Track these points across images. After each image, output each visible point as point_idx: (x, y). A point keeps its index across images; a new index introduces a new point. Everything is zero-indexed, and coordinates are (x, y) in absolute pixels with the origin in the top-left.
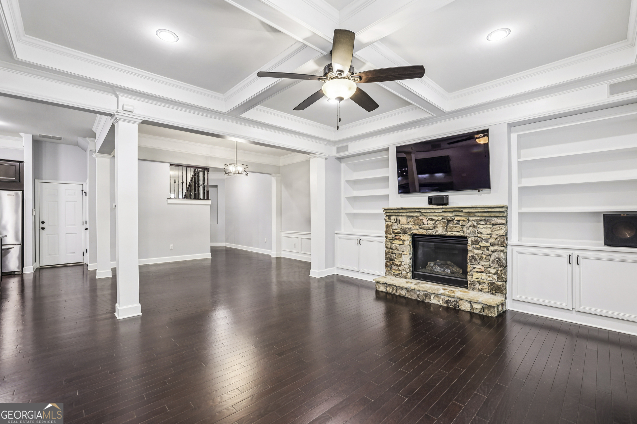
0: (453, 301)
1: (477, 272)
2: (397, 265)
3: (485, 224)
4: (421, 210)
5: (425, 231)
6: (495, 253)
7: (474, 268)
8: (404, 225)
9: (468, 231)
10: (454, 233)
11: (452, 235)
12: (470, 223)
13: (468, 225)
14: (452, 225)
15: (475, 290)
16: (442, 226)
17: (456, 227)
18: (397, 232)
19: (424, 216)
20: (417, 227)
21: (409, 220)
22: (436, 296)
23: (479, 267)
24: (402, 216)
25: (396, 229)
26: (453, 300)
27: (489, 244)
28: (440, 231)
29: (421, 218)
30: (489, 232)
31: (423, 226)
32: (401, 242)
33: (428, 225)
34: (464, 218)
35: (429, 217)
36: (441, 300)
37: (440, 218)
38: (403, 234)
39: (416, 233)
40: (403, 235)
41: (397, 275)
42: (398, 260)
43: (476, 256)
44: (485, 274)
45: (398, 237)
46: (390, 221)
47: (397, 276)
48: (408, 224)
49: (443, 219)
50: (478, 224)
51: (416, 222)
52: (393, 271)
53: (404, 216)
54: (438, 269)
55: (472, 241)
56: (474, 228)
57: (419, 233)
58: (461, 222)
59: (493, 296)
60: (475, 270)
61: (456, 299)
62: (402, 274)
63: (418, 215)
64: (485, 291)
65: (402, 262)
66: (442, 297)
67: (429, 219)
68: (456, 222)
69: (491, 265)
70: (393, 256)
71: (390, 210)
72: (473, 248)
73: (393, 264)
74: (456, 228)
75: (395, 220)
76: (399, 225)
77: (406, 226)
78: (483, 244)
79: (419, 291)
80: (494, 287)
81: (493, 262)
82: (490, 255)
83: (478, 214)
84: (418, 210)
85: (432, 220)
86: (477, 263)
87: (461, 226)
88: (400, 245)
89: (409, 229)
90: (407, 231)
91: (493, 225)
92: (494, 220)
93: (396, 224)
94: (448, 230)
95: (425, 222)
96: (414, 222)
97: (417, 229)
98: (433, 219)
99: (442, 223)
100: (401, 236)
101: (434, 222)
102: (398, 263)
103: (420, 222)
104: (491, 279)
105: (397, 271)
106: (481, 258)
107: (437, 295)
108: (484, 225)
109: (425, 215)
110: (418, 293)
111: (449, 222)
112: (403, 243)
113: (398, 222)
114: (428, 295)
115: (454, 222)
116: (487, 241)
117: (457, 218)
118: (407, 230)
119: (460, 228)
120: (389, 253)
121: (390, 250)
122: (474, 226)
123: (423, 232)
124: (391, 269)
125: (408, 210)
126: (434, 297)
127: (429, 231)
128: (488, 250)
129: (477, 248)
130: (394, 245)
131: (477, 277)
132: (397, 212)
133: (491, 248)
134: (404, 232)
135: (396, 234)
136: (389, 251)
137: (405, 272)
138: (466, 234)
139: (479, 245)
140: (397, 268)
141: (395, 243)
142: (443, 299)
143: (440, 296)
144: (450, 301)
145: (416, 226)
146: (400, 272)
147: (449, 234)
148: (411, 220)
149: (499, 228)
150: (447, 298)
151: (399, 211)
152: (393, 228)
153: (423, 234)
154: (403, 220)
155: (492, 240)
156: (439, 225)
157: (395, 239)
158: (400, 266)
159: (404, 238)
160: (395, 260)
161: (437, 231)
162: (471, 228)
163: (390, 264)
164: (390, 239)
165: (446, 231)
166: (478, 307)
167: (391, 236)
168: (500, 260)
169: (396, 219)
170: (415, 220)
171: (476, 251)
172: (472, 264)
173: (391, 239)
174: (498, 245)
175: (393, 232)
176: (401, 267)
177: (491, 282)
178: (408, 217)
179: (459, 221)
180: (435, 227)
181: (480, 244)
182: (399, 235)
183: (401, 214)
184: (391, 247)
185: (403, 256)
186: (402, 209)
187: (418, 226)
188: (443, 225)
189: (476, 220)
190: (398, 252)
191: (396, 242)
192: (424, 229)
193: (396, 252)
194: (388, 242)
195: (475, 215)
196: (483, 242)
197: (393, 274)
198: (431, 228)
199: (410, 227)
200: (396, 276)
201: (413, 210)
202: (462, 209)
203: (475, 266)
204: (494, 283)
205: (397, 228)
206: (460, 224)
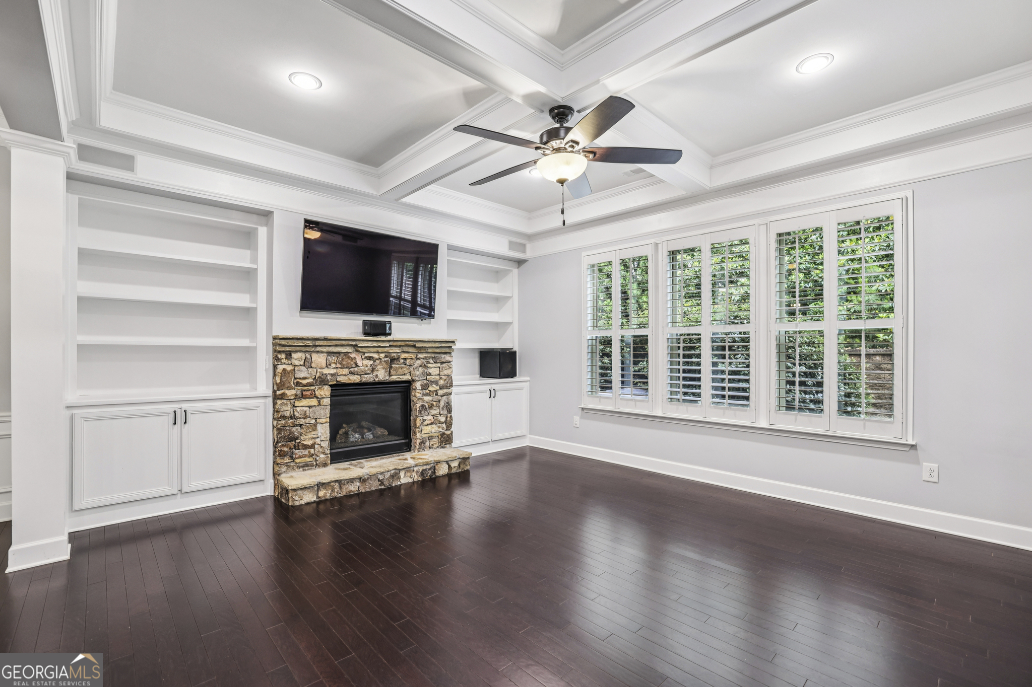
0: (429, 469)
1: (428, 425)
2: (306, 447)
3: (434, 362)
4: (357, 343)
5: (359, 377)
6: (445, 397)
7: (424, 420)
8: (320, 368)
9: (418, 373)
10: (401, 377)
11: (398, 380)
12: (419, 362)
13: (416, 365)
14: (397, 366)
15: (426, 449)
16: (383, 368)
17: (402, 368)
18: (308, 383)
19: (357, 353)
20: (346, 371)
21: (331, 360)
22: (407, 471)
23: (429, 418)
24: (318, 352)
25: (305, 378)
26: (428, 467)
27: (438, 388)
28: (381, 375)
29: (352, 356)
30: (438, 372)
31: (356, 369)
32: (314, 402)
33: (363, 368)
34: (412, 356)
35: (367, 355)
36: (414, 474)
37: (382, 355)
38: (320, 386)
39: (345, 381)
40: (320, 388)
41: (307, 465)
42: (306, 437)
43: (426, 404)
44: (434, 426)
45: (308, 393)
46: (290, 362)
47: (307, 468)
48: (329, 367)
49: (386, 357)
50: (428, 362)
51: (345, 363)
52: (298, 461)
53: (322, 352)
54: (355, 437)
55: (421, 385)
56: (424, 369)
57: (350, 382)
58: (408, 361)
59: (443, 449)
60: (425, 423)
61: (432, 465)
62: (316, 460)
63: (350, 351)
64: (435, 446)
65: (315, 438)
66: (416, 469)
67: (366, 357)
68: (402, 361)
69: (441, 412)
70: (296, 431)
71: (295, 341)
72: (423, 394)
73: (297, 447)
74: (402, 370)
75: (303, 361)
76: (310, 370)
77: (326, 371)
78: (433, 388)
79: (381, 473)
80: (444, 438)
81: (443, 409)
82: (439, 401)
83: (430, 350)
84: (354, 343)
85: (370, 358)
86: (427, 414)
87: (408, 367)
88: (310, 407)
89: (332, 375)
90: (328, 380)
91: (442, 363)
92: (444, 357)
93: (303, 368)
94: (393, 372)
95: (360, 363)
96: (340, 364)
97: (345, 375)
98: (373, 357)
99: (383, 363)
100: (314, 391)
101: (372, 362)
102: (309, 443)
103: (352, 363)
104: (441, 430)
105: (306, 458)
106: (431, 407)
107: (408, 469)
108: (432, 363)
109: (361, 351)
110: (381, 477)
111: (393, 360)
112: (319, 402)
113: (307, 363)
114: (395, 475)
115: (399, 361)
116: (436, 383)
117: (403, 356)
118: (329, 377)
119: (407, 369)
120: (288, 428)
121: (290, 421)
122: (425, 366)
123: (355, 379)
124: (292, 457)
125: (335, 343)
126: (405, 473)
127: (366, 376)
128: (437, 395)
129: (427, 395)
130: (298, 409)
131: (428, 431)
132: (311, 344)
133: (441, 392)
134: (322, 381)
135: (306, 388)
136: (287, 423)
137: (322, 456)
138: (415, 376)
139: (429, 389)
140: (306, 452)
141: (301, 404)
142: (417, 472)
143: (412, 469)
144: (426, 470)
145: (344, 370)
146: (311, 459)
147: (394, 378)
148: (334, 359)
149: (448, 367)
150: (421, 469)
151: (317, 344)
152: (297, 376)
153: (356, 382)
154: (319, 359)
155: (441, 382)
156: (379, 367)
157: (303, 397)
158: (313, 446)
159: (322, 393)
160: (302, 438)
161: (377, 375)
162: (420, 368)
163: (290, 448)
164: (290, 398)
165: (390, 375)
166: (455, 464)
167: (293, 392)
168: (449, 405)
169: (304, 358)
170: (342, 360)
171: (427, 398)
172: (422, 415)
173: (292, 398)
174: (447, 387)
175: (298, 384)
176: (314, 448)
177: (440, 433)
178: (329, 353)
179: (405, 359)
180: (373, 371)
181: (431, 388)
182: (312, 388)
183: (319, 349)
184: (292, 413)
185: (319, 426)
186: (325, 339)
187: (347, 369)
188: (385, 365)
189: (425, 358)
190: (307, 420)
191: (305, 402)
192: (358, 375)
193: (302, 421)
194: (286, 404)
195: (427, 351)
196: (433, 385)
197: (295, 468)
198: (368, 372)
199: (333, 371)
200: (305, 468)
201: (344, 343)
202: (414, 343)
203: (425, 418)
204: (444, 434)
205: (308, 376)
206: (407, 364)
